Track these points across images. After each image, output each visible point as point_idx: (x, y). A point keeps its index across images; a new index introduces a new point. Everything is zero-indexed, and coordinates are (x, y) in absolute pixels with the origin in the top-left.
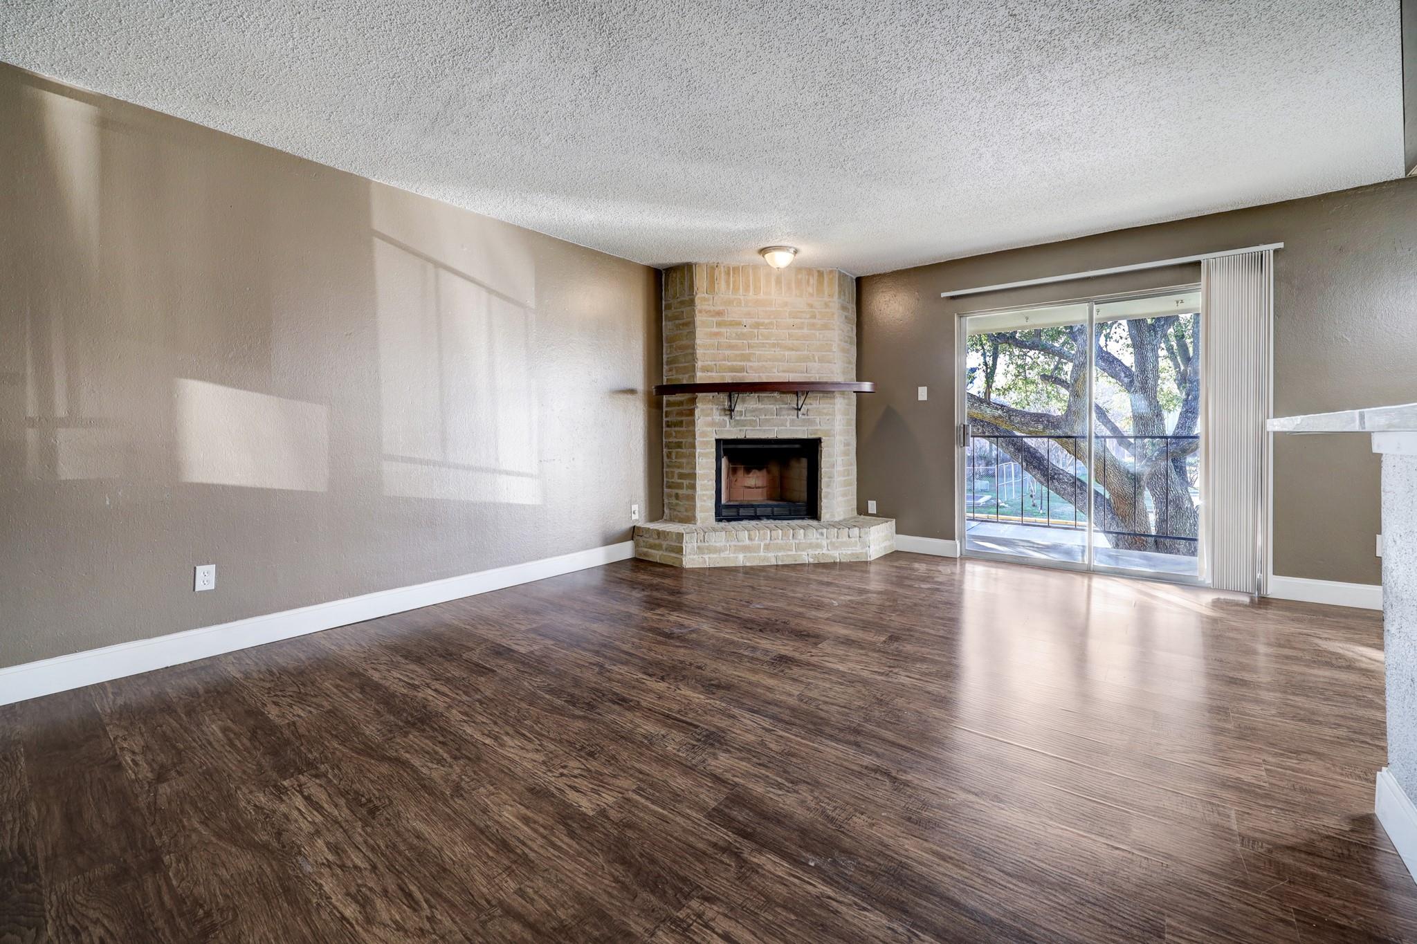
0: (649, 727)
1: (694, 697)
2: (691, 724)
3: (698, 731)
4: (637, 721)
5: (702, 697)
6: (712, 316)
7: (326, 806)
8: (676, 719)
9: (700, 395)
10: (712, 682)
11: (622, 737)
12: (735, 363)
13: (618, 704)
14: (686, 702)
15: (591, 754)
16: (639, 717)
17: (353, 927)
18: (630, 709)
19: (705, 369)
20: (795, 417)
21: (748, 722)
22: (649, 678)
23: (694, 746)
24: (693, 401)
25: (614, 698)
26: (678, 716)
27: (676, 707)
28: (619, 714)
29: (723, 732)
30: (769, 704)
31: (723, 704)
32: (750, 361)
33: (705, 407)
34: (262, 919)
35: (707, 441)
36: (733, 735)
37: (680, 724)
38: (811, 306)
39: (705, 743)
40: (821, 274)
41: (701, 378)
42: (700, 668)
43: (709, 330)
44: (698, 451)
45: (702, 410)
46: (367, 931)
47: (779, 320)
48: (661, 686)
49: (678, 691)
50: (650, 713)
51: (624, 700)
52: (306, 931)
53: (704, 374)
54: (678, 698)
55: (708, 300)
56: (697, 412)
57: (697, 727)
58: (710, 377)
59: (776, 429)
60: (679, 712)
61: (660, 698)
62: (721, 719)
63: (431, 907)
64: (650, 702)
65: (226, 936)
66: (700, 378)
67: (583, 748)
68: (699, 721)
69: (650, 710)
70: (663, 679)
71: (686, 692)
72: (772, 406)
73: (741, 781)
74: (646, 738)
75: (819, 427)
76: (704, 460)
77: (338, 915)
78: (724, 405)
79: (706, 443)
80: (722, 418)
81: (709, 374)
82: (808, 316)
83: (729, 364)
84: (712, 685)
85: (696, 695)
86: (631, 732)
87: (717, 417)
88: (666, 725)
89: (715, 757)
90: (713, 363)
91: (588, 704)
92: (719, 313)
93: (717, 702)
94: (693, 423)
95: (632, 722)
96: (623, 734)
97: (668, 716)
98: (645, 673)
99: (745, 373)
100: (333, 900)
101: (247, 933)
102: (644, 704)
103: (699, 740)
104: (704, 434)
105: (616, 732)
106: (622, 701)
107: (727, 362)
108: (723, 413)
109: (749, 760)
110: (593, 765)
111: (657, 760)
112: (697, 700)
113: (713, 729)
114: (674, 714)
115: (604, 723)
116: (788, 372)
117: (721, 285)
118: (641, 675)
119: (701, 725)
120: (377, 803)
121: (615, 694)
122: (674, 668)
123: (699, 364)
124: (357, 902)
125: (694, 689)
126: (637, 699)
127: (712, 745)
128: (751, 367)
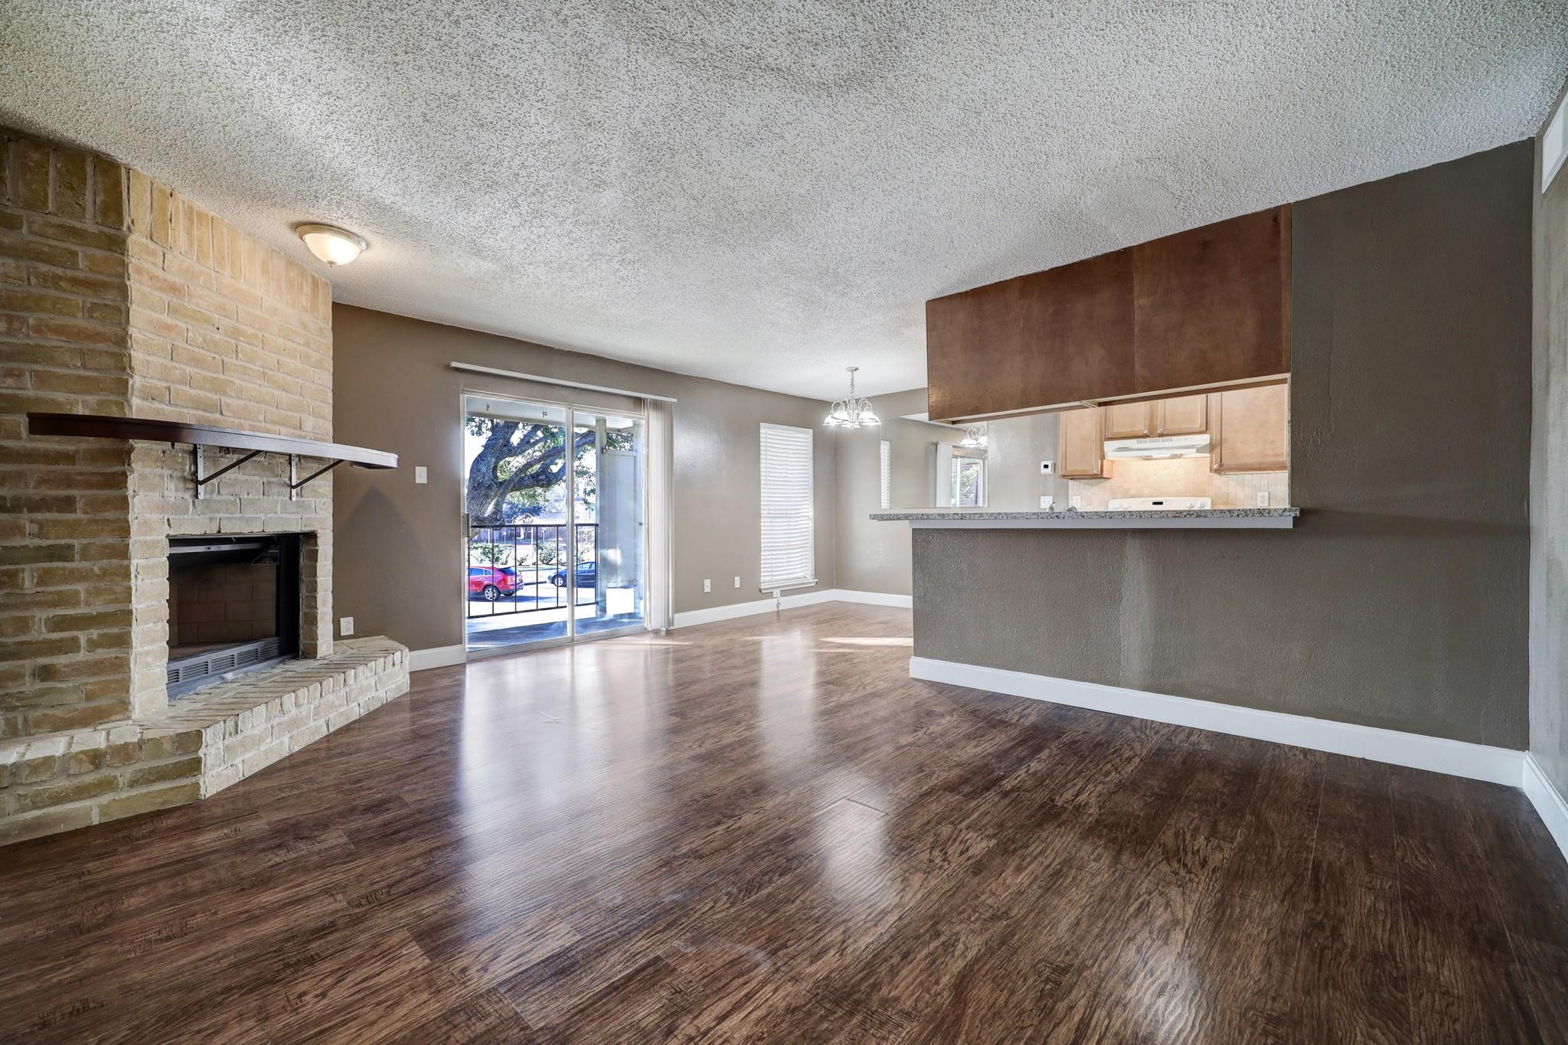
6: (161, 289)
7: (1077, 1018)
9: (139, 445)
12: (202, 393)
17: (1188, 929)
19: (150, 396)
20: (287, 498)
24: (124, 456)
32: (225, 394)
33: (147, 470)
34: (1232, 987)
35: (153, 542)
38: (305, 327)
40: (315, 283)
41: (139, 408)
43: (156, 316)
44: (134, 562)
45: (143, 477)
46: (1184, 920)
47: (266, 335)
52: (1214, 953)
53: (145, 403)
55: (153, 253)
56: (132, 481)
58: (158, 411)
59: (263, 516)
63: (1140, 896)
65: (1266, 1003)
66: (139, 410)
72: (257, 478)
75: (313, 515)
76: (147, 581)
77: (1187, 941)
78: (183, 471)
79: (151, 546)
80: (180, 494)
81: (156, 405)
82: (302, 342)
83: (193, 392)
87: (174, 492)
90: (165, 384)
92: (174, 289)
94: (123, 504)
99: (218, 416)
100: (1179, 951)
101: (1250, 990)
104: (147, 527)
107: (187, 388)
108: (181, 485)
116: (279, 424)
117: (179, 234)
120: (1047, 972)
123: (137, 381)
124: (1168, 935)
128: (228, 405)
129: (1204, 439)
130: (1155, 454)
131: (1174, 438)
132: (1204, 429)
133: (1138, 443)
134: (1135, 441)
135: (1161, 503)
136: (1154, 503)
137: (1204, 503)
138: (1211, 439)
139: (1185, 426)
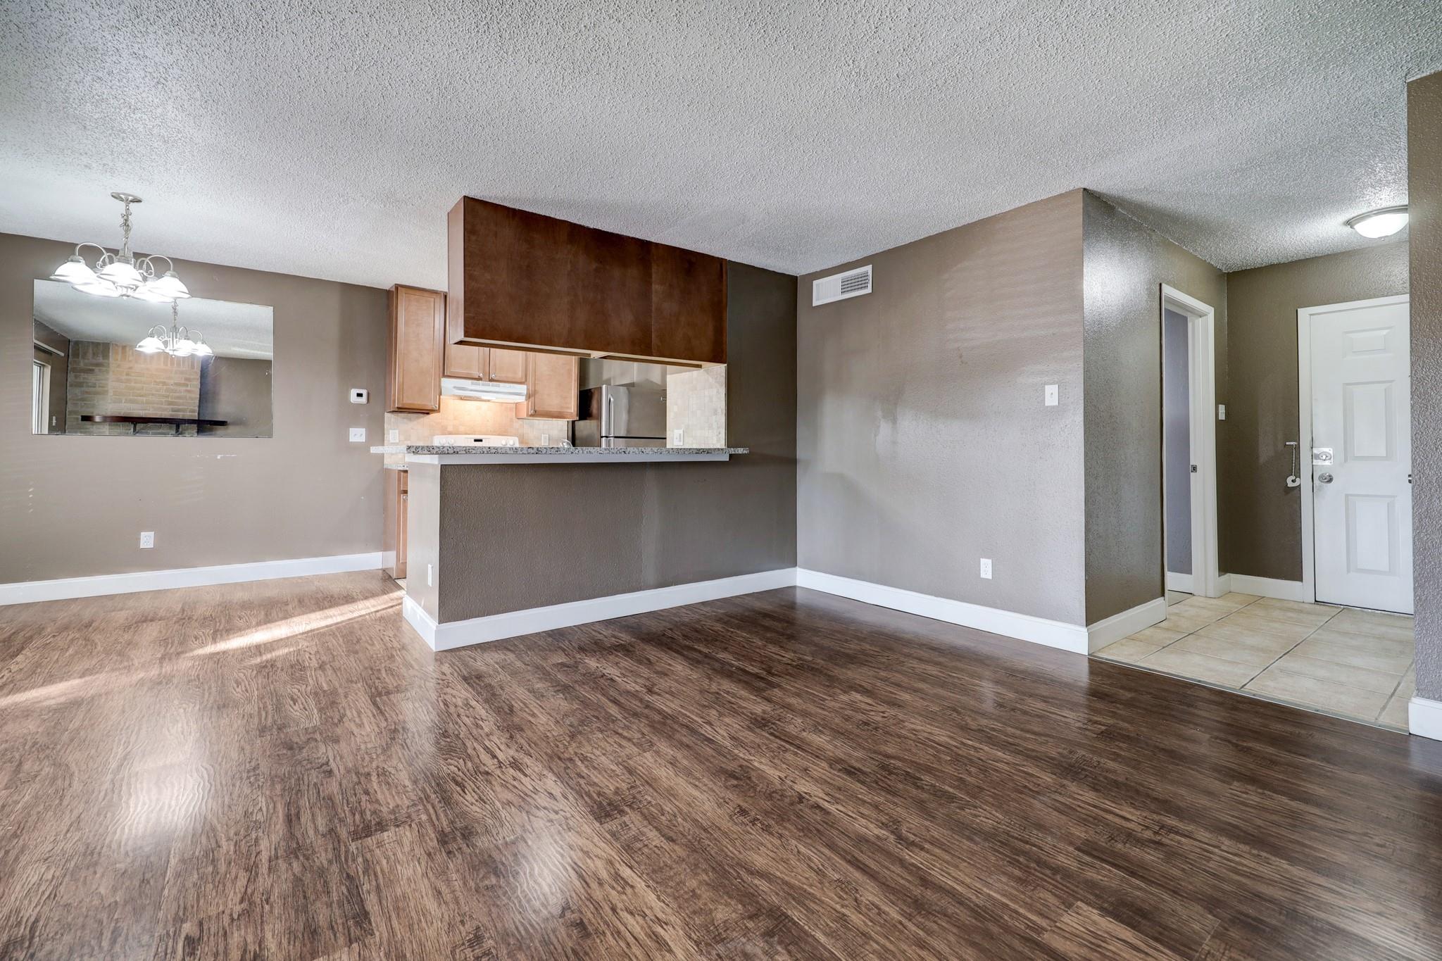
0: (818, 740)
1: (766, 765)
2: (776, 737)
3: (772, 730)
4: (830, 747)
5: (756, 764)
8: (791, 744)
10: (735, 782)
11: (842, 734)
13: (855, 769)
14: (776, 761)
15: (866, 724)
16: (829, 750)
18: (839, 761)
21: (721, 732)
22: (821, 802)
23: (779, 720)
25: (862, 777)
26: (788, 746)
27: (789, 756)
28: (850, 756)
29: (749, 727)
30: (687, 746)
31: (736, 751)
36: (742, 724)
37: (787, 739)
39: (769, 722)
42: (743, 812)
48: (803, 787)
49: (783, 775)
50: (817, 754)
51: (849, 773)
54: (784, 766)
57: (772, 734)
60: (786, 751)
61: (806, 770)
62: (746, 738)
64: (818, 765)
67: (876, 729)
68: (768, 739)
69: (817, 757)
70: (801, 798)
71: (773, 773)
73: (752, 697)
74: (820, 731)
84: (737, 778)
85: (762, 767)
86: (835, 738)
88: (802, 740)
89: (764, 712)
91: (891, 773)
93: (741, 755)
95: (836, 746)
96: (843, 737)
97: (799, 747)
98: (827, 812)
102: (824, 764)
103: (774, 724)
105: (848, 738)
106: (851, 772)
109: (740, 707)
110: (860, 717)
111: (811, 714)
112: (763, 760)
113: (758, 730)
114: (792, 748)
115: (864, 749)
118: (832, 808)
119: (767, 735)
121: (863, 783)
122: (782, 819)
125: (762, 777)
126: (833, 772)
127: (763, 719)
129: (523, 389)
130: (485, 396)
131: (501, 384)
132: (524, 380)
133: (472, 384)
134: (470, 381)
135: (481, 441)
136: (476, 441)
137: (512, 442)
138: (528, 389)
139: (510, 376)
